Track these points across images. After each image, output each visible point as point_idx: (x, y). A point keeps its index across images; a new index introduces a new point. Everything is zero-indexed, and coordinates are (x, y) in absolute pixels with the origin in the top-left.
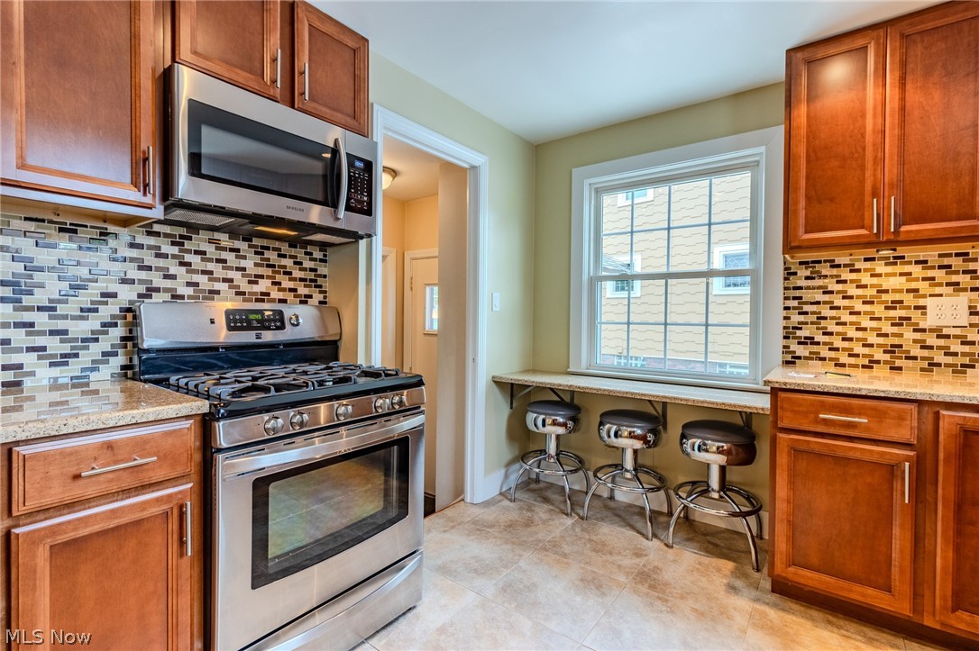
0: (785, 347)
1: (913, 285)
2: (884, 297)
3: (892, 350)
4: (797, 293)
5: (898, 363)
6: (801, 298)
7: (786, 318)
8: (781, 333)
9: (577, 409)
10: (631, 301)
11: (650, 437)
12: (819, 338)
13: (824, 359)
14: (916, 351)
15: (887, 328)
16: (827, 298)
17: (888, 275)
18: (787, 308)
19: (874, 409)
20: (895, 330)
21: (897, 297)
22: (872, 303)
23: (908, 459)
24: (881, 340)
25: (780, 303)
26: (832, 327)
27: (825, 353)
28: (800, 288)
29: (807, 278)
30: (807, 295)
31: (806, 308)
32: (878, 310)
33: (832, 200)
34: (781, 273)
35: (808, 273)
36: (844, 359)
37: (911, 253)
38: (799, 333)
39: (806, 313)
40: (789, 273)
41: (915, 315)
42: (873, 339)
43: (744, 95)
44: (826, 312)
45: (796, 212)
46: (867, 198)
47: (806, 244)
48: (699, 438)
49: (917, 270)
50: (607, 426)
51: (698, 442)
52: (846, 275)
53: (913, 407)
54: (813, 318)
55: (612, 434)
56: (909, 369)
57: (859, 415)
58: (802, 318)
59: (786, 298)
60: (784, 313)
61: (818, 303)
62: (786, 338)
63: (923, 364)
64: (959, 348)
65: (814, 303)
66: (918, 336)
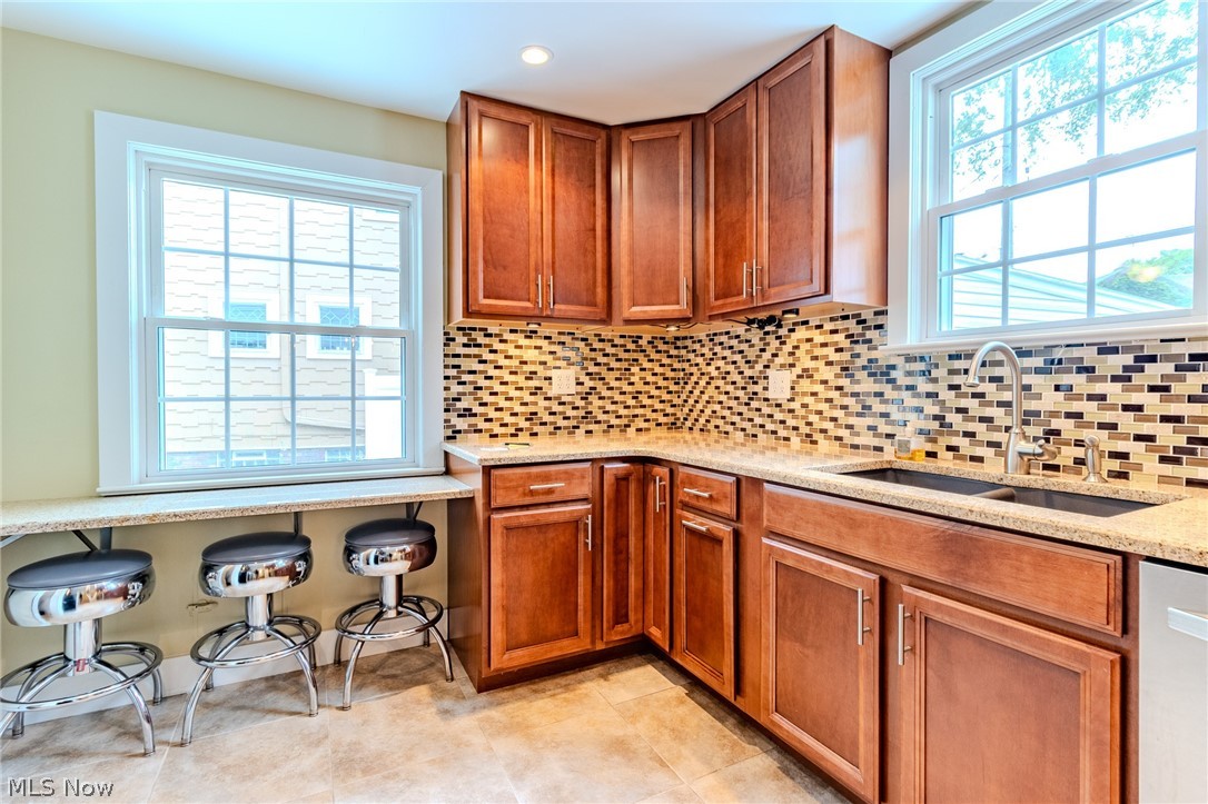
0: (446, 421)
1: (543, 358)
2: (525, 368)
3: (532, 416)
4: (456, 361)
5: (536, 429)
6: (459, 367)
7: (446, 389)
8: (442, 405)
9: (144, 557)
10: (232, 363)
11: (301, 567)
12: (477, 409)
13: (480, 431)
14: (546, 417)
15: (528, 398)
16: (481, 367)
17: (529, 347)
18: (446, 378)
19: (566, 472)
20: (533, 398)
21: (533, 368)
22: (516, 373)
23: (587, 511)
24: (523, 409)
25: (441, 372)
26: (487, 398)
27: (482, 425)
28: (458, 356)
29: (465, 345)
30: (467, 364)
31: (465, 378)
32: (520, 379)
33: (505, 268)
34: (442, 339)
35: (465, 340)
36: (498, 430)
37: (545, 329)
38: (459, 405)
39: (464, 383)
40: (449, 340)
41: (544, 384)
42: (518, 409)
44: (482, 382)
45: (475, 273)
46: (532, 274)
47: (484, 311)
48: (369, 546)
49: (544, 343)
50: (222, 571)
51: (373, 552)
52: (497, 346)
53: (588, 465)
54: (469, 388)
55: (235, 579)
56: (544, 434)
57: (557, 480)
58: (461, 388)
59: (446, 367)
60: (444, 383)
61: (474, 372)
62: (447, 410)
63: (551, 428)
64: (570, 413)
65: (471, 372)
66: (547, 403)
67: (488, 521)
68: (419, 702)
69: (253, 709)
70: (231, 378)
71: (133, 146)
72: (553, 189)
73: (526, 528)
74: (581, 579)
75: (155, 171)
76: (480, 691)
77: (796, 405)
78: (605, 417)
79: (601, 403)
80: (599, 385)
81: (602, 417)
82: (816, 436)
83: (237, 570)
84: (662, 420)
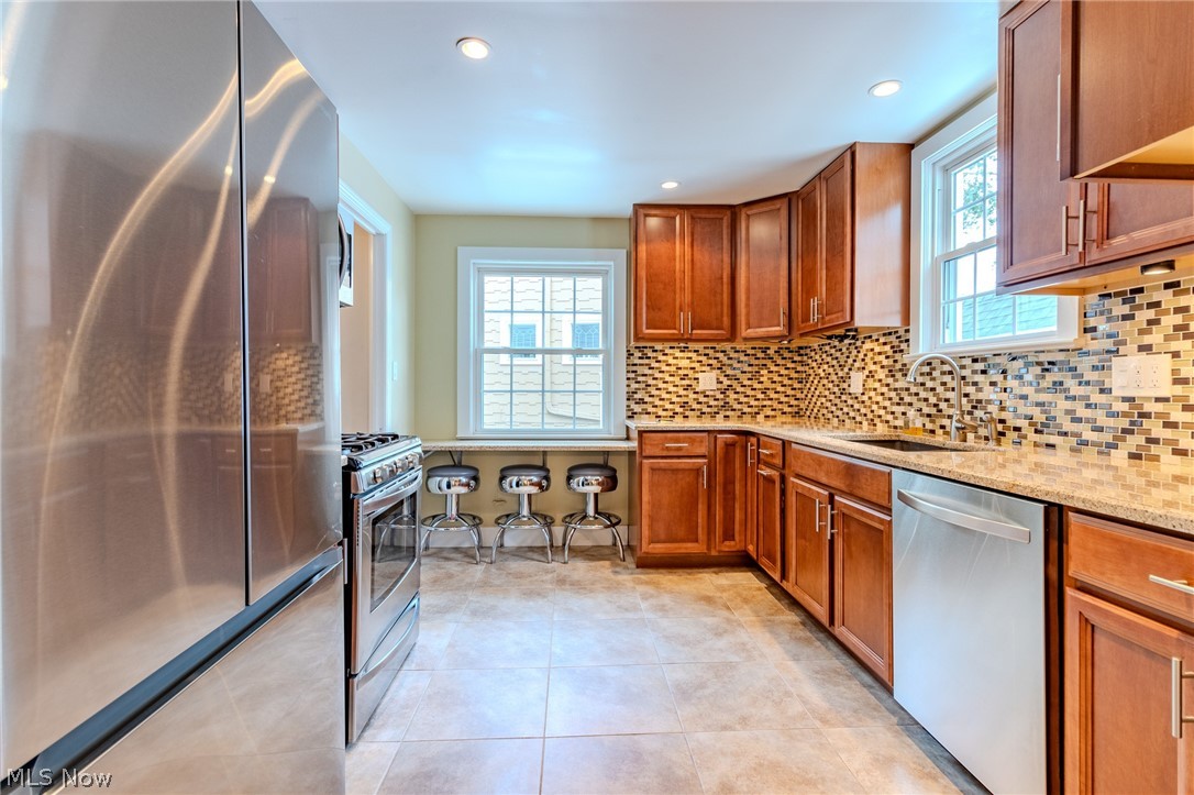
0: (628, 406)
1: (693, 365)
2: (680, 372)
3: (684, 405)
4: (634, 368)
5: (687, 413)
6: (636, 372)
7: (628, 386)
8: (625, 396)
9: (476, 470)
11: (544, 483)
12: (647, 399)
13: (649, 413)
14: (695, 406)
15: (682, 392)
16: (650, 372)
17: (682, 358)
18: (628, 379)
19: (690, 438)
20: (685, 393)
21: (686, 372)
22: (673, 375)
23: (705, 463)
24: (678, 399)
25: (624, 375)
26: (654, 392)
27: (651, 409)
28: (636, 365)
29: (640, 358)
30: (640, 370)
31: (640, 379)
32: (677, 380)
33: (660, 309)
34: (625, 354)
35: (640, 355)
36: (661, 413)
37: (692, 346)
38: (636, 396)
39: (639, 382)
40: (630, 355)
41: (694, 383)
42: (675, 399)
43: (599, 220)
44: (651, 382)
45: (641, 314)
46: (677, 313)
47: (647, 336)
48: (579, 476)
49: (693, 355)
50: (508, 480)
51: (582, 479)
52: (661, 358)
53: (705, 434)
54: (643, 385)
55: (514, 484)
56: (693, 417)
57: (683, 442)
58: (637, 386)
59: (628, 372)
60: (626, 382)
61: (646, 375)
62: (628, 399)
63: (699, 413)
64: (712, 403)
65: (643, 375)
66: (695, 396)
67: (641, 463)
68: (603, 567)
69: (522, 557)
70: (514, 380)
71: (472, 261)
72: (692, 255)
73: (664, 470)
74: (700, 506)
75: (482, 271)
76: (638, 567)
77: (865, 398)
78: (739, 406)
79: (736, 396)
80: (735, 383)
81: (736, 406)
82: (877, 421)
83: (515, 479)
84: (787, 409)
